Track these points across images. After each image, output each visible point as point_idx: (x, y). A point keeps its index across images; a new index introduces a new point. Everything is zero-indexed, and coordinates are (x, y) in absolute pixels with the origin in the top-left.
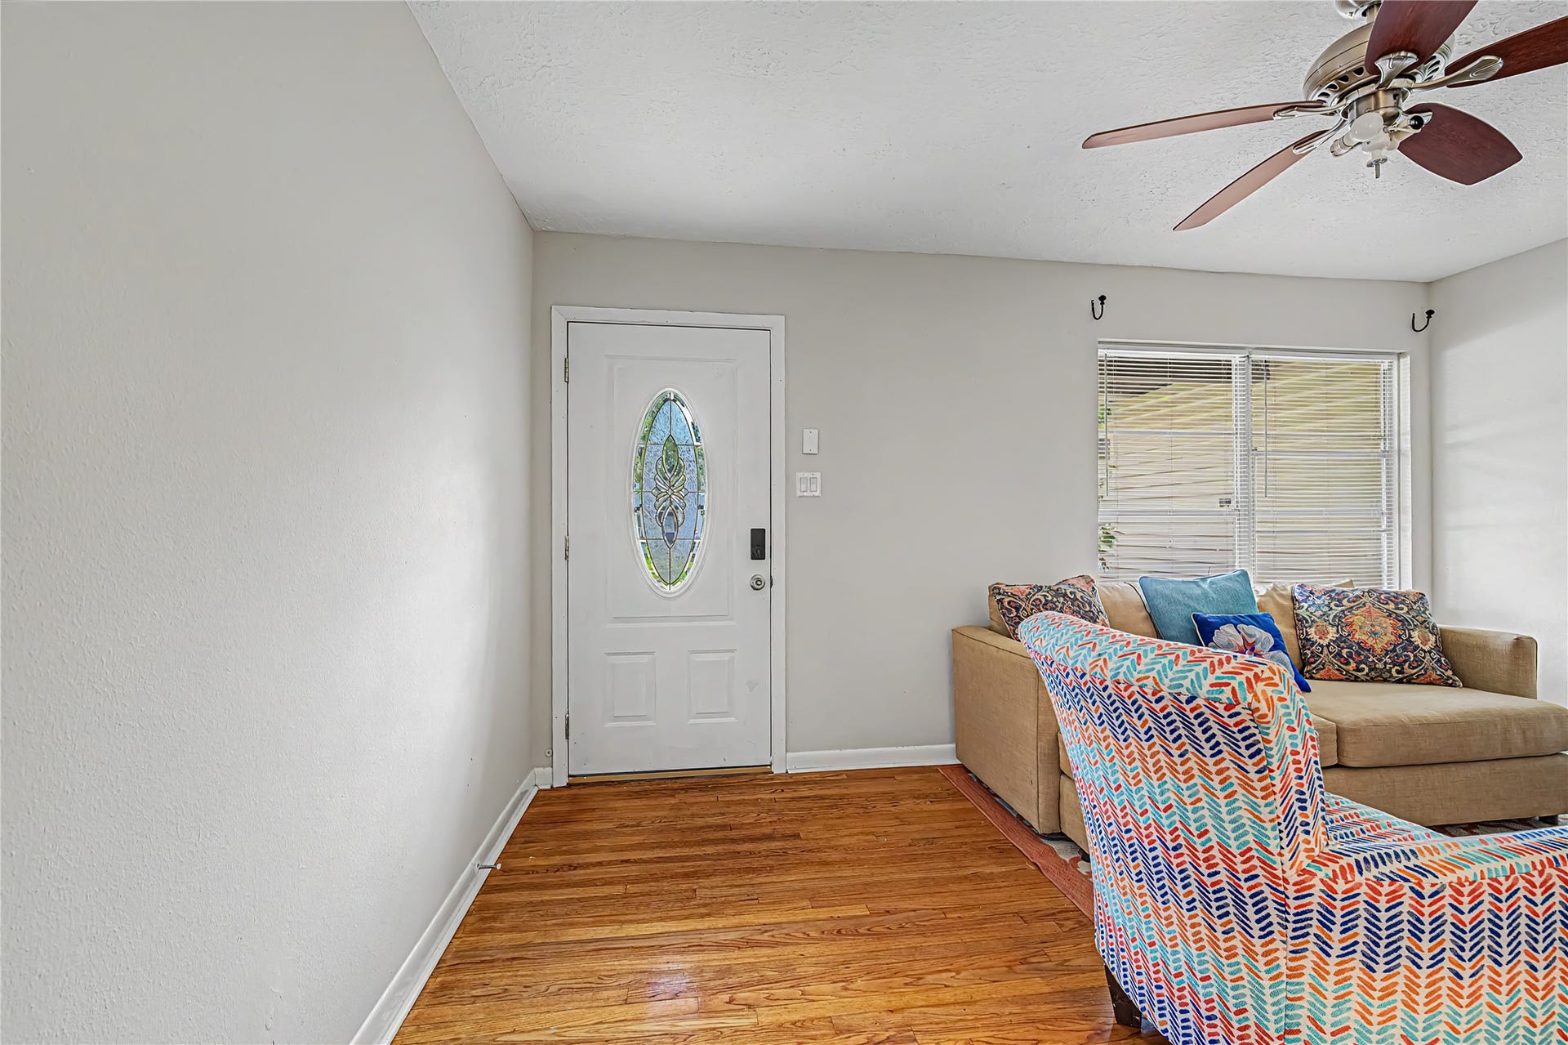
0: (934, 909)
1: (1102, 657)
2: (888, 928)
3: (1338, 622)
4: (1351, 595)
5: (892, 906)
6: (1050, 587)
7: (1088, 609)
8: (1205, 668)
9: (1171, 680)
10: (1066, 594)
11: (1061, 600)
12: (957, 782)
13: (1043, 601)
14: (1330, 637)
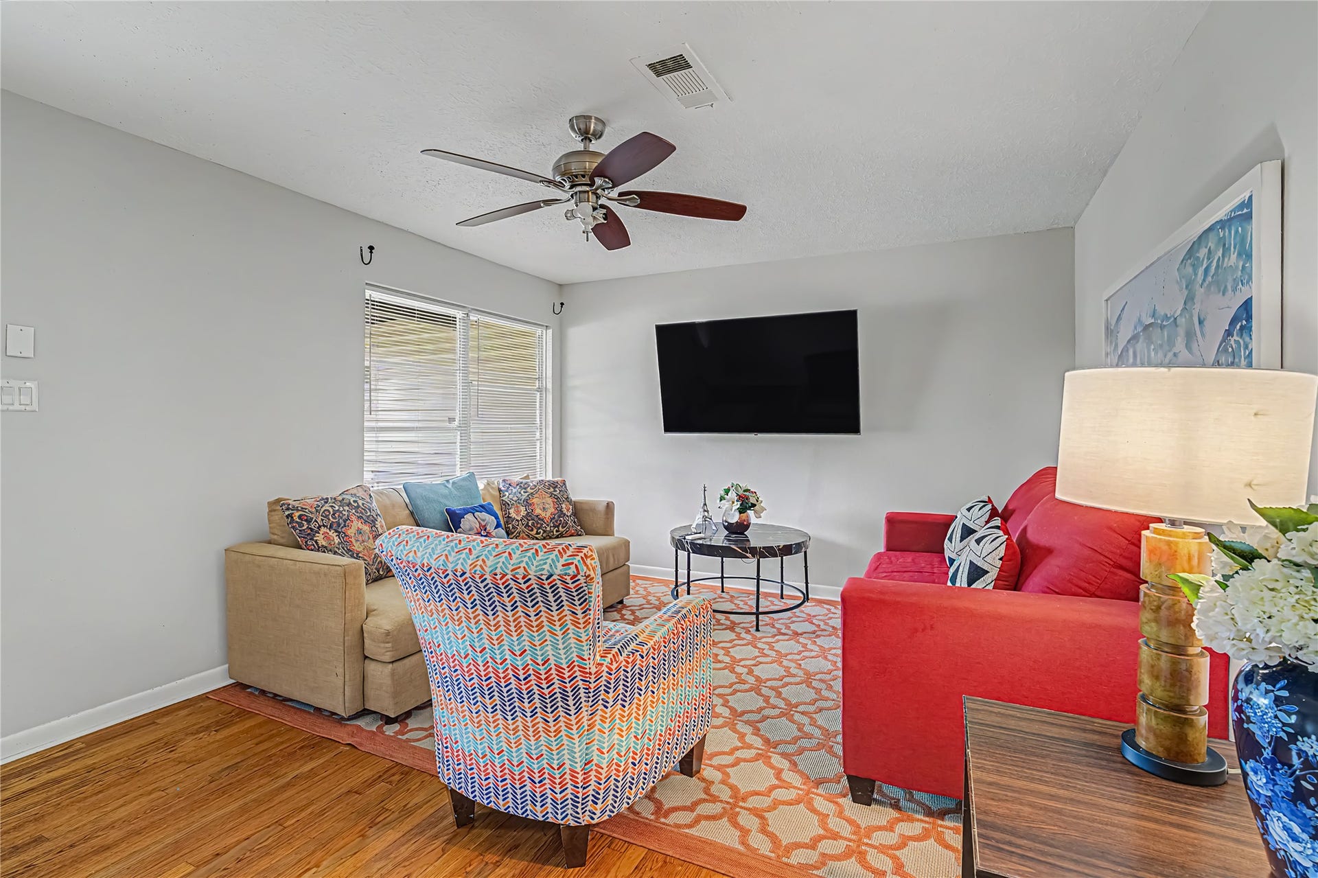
0: (268, 827)
1: (481, 558)
2: (225, 869)
3: (527, 503)
4: (531, 484)
5: (219, 846)
6: (335, 499)
7: (369, 514)
8: (556, 555)
9: (536, 567)
10: (350, 503)
11: (347, 508)
12: (243, 701)
13: (331, 510)
14: (522, 514)
